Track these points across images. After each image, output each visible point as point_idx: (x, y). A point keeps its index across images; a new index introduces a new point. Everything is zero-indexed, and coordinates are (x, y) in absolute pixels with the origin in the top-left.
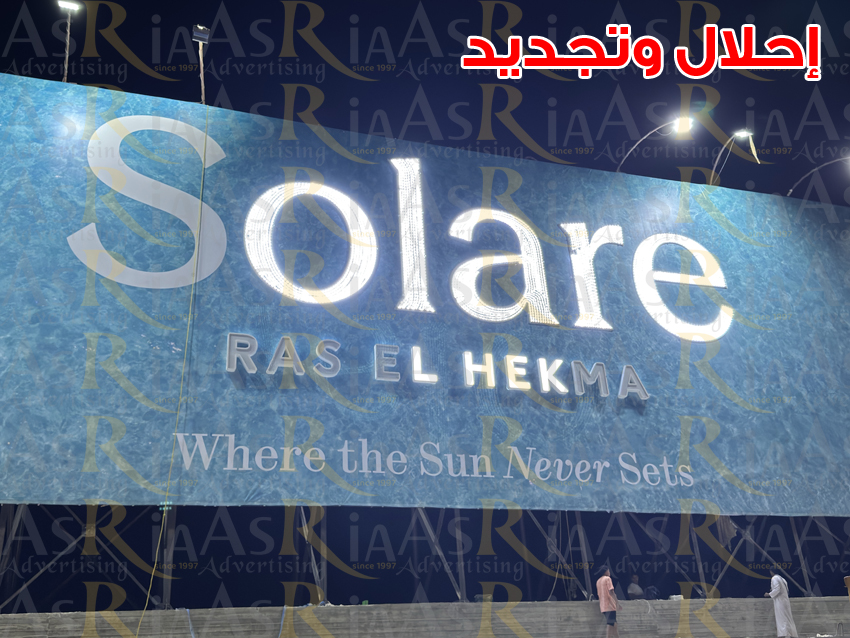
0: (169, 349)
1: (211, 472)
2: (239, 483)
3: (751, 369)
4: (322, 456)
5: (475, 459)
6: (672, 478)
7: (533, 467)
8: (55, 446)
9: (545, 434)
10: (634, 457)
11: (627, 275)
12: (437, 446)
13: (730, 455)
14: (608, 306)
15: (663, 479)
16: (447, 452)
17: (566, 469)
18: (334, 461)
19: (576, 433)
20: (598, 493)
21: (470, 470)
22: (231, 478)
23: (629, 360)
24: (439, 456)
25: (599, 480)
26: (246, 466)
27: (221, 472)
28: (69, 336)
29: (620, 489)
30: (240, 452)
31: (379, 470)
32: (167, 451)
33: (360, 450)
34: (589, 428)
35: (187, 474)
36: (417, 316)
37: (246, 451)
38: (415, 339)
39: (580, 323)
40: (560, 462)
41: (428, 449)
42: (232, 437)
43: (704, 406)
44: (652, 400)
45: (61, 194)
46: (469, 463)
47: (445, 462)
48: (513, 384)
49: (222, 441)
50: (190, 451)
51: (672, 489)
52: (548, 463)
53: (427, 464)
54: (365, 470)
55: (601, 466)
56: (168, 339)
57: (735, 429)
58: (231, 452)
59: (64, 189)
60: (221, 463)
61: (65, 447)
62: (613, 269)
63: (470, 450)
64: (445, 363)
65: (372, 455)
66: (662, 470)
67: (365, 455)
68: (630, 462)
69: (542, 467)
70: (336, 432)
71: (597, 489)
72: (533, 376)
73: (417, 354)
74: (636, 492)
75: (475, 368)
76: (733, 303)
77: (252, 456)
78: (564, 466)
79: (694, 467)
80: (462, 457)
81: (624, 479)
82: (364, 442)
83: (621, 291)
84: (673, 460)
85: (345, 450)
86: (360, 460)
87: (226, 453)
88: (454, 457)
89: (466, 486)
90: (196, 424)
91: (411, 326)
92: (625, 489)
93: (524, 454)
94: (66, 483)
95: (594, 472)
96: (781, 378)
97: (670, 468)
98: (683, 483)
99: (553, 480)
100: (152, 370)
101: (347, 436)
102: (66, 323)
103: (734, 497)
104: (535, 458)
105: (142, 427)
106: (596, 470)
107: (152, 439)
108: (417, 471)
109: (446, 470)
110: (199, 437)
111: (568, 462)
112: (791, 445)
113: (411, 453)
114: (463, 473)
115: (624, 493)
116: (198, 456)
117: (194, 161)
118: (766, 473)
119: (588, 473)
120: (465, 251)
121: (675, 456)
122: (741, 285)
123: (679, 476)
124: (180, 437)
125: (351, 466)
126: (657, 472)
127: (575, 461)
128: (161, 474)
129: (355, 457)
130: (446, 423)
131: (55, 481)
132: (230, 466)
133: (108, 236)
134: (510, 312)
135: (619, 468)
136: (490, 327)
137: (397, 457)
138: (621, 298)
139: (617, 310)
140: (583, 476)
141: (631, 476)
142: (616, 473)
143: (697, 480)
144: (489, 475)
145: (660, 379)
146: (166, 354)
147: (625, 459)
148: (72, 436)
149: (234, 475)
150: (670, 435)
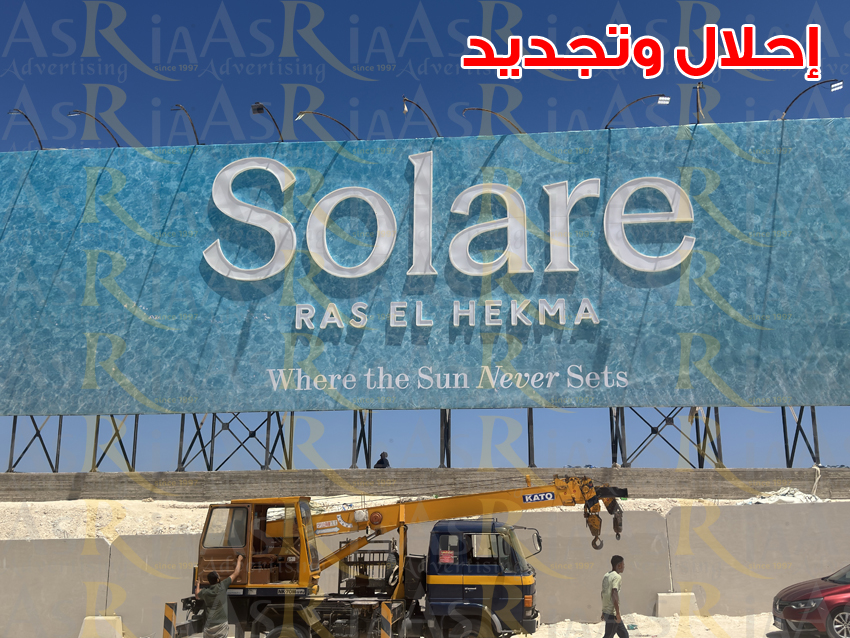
0: (263, 318)
1: (288, 391)
2: (304, 398)
3: (701, 290)
4: (354, 380)
5: (457, 376)
6: (610, 382)
7: (499, 378)
8: (204, 380)
9: (511, 356)
10: (580, 368)
12: (430, 369)
13: (665, 362)
14: (577, 250)
15: (602, 383)
16: (437, 372)
17: (525, 379)
18: (361, 382)
19: (536, 353)
20: (546, 396)
21: (452, 383)
22: (300, 395)
23: (589, 294)
24: (430, 375)
25: (549, 386)
26: (308, 388)
27: (294, 392)
28: (208, 315)
29: (564, 392)
30: (304, 380)
31: (390, 386)
32: (263, 380)
33: (379, 374)
34: (547, 349)
35: (275, 394)
36: (423, 278)
37: (308, 378)
38: (420, 294)
39: (550, 268)
40: (520, 375)
41: (425, 371)
42: (300, 370)
43: (649, 324)
44: (602, 323)
45: (199, 224)
46: (452, 378)
47: (435, 379)
48: (489, 322)
49: (295, 372)
50: (276, 380)
51: (608, 390)
52: (511, 376)
53: (423, 381)
54: (381, 387)
55: (551, 376)
56: (262, 311)
57: (675, 341)
58: (300, 379)
59: (200, 221)
60: (293, 385)
61: (209, 382)
62: (586, 219)
63: (452, 372)
64: (440, 311)
65: (386, 377)
66: (602, 376)
67: (381, 377)
68: (577, 371)
69: (506, 379)
70: (364, 363)
71: (546, 392)
73: (420, 307)
74: (578, 394)
75: (461, 312)
76: (698, 233)
77: (312, 381)
78: (523, 377)
79: (630, 372)
80: (448, 376)
81: (569, 384)
82: (381, 369)
83: (590, 237)
84: (613, 368)
85: (368, 375)
86: (378, 380)
87: (296, 380)
88: (441, 376)
89: (449, 395)
90: (280, 364)
91: (417, 287)
92: (569, 391)
93: (493, 370)
94: (211, 401)
95: (545, 381)
96: (731, 295)
97: (609, 375)
98: (618, 385)
99: (513, 388)
100: (254, 332)
101: (371, 366)
102: (206, 308)
103: (662, 394)
104: (501, 373)
105: (250, 367)
106: (548, 379)
107: (255, 374)
108: (415, 386)
109: (435, 384)
110: (281, 371)
111: (527, 375)
112: (728, 350)
113: (412, 375)
114: (447, 385)
115: (567, 394)
116: (281, 381)
117: (276, 187)
118: (696, 374)
119: (540, 382)
120: (459, 222)
121: (615, 365)
122: (708, 215)
123: (616, 380)
124: (271, 371)
125: (372, 386)
126: (597, 377)
127: (532, 374)
128: (260, 394)
129: (375, 379)
130: (438, 353)
131: (206, 400)
132: (299, 388)
134: (495, 266)
135: (566, 376)
136: (476, 279)
137: (402, 377)
138: (590, 243)
139: (584, 253)
140: (536, 384)
141: (576, 382)
142: (564, 380)
143: (632, 382)
144: (465, 386)
145: (613, 306)
146: (261, 321)
147: (573, 370)
148: (213, 374)
149: (301, 393)
150: (615, 349)
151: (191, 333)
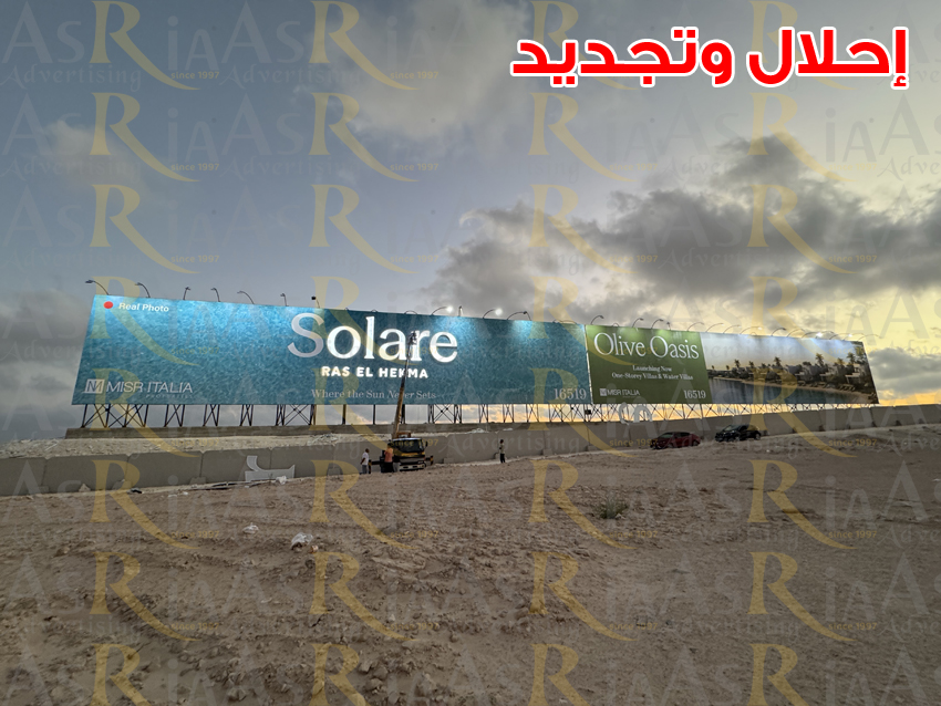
3: (458, 369)
6: (430, 397)
7: (395, 395)
11: (429, 346)
12: (371, 391)
13: (447, 391)
14: (421, 355)
16: (373, 392)
21: (379, 396)
23: (425, 368)
25: (411, 398)
26: (327, 397)
28: (289, 369)
29: (416, 400)
31: (357, 397)
32: (310, 393)
33: (352, 393)
34: (411, 385)
35: (314, 398)
36: (370, 360)
38: (368, 366)
39: (412, 359)
42: (324, 390)
43: (442, 379)
44: (429, 378)
45: (286, 336)
48: (392, 376)
50: (315, 394)
51: (430, 399)
53: (368, 395)
62: (425, 343)
63: (379, 392)
64: (375, 371)
66: (428, 395)
68: (420, 393)
69: (397, 395)
72: (397, 373)
73: (368, 369)
74: (420, 400)
75: (382, 372)
76: (458, 351)
80: (377, 394)
81: (417, 397)
83: (426, 349)
84: (431, 393)
91: (367, 363)
93: (393, 392)
102: (288, 367)
105: (304, 389)
106: (410, 395)
108: (366, 397)
109: (372, 396)
110: (317, 390)
113: (365, 393)
117: (316, 324)
120: (384, 341)
122: (461, 346)
124: (313, 390)
128: (308, 398)
130: (374, 385)
133: (297, 346)
134: (395, 357)
135: (417, 395)
136: (388, 361)
138: (426, 352)
139: (423, 356)
141: (419, 397)
143: (437, 397)
145: (432, 373)
148: (290, 391)
150: (432, 386)
151: (282, 375)
